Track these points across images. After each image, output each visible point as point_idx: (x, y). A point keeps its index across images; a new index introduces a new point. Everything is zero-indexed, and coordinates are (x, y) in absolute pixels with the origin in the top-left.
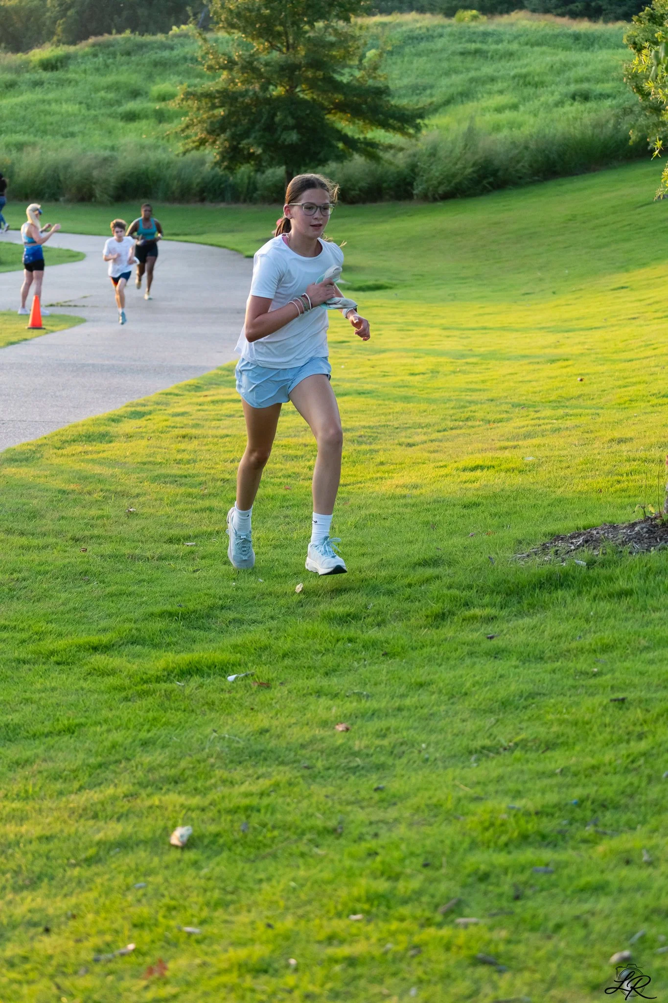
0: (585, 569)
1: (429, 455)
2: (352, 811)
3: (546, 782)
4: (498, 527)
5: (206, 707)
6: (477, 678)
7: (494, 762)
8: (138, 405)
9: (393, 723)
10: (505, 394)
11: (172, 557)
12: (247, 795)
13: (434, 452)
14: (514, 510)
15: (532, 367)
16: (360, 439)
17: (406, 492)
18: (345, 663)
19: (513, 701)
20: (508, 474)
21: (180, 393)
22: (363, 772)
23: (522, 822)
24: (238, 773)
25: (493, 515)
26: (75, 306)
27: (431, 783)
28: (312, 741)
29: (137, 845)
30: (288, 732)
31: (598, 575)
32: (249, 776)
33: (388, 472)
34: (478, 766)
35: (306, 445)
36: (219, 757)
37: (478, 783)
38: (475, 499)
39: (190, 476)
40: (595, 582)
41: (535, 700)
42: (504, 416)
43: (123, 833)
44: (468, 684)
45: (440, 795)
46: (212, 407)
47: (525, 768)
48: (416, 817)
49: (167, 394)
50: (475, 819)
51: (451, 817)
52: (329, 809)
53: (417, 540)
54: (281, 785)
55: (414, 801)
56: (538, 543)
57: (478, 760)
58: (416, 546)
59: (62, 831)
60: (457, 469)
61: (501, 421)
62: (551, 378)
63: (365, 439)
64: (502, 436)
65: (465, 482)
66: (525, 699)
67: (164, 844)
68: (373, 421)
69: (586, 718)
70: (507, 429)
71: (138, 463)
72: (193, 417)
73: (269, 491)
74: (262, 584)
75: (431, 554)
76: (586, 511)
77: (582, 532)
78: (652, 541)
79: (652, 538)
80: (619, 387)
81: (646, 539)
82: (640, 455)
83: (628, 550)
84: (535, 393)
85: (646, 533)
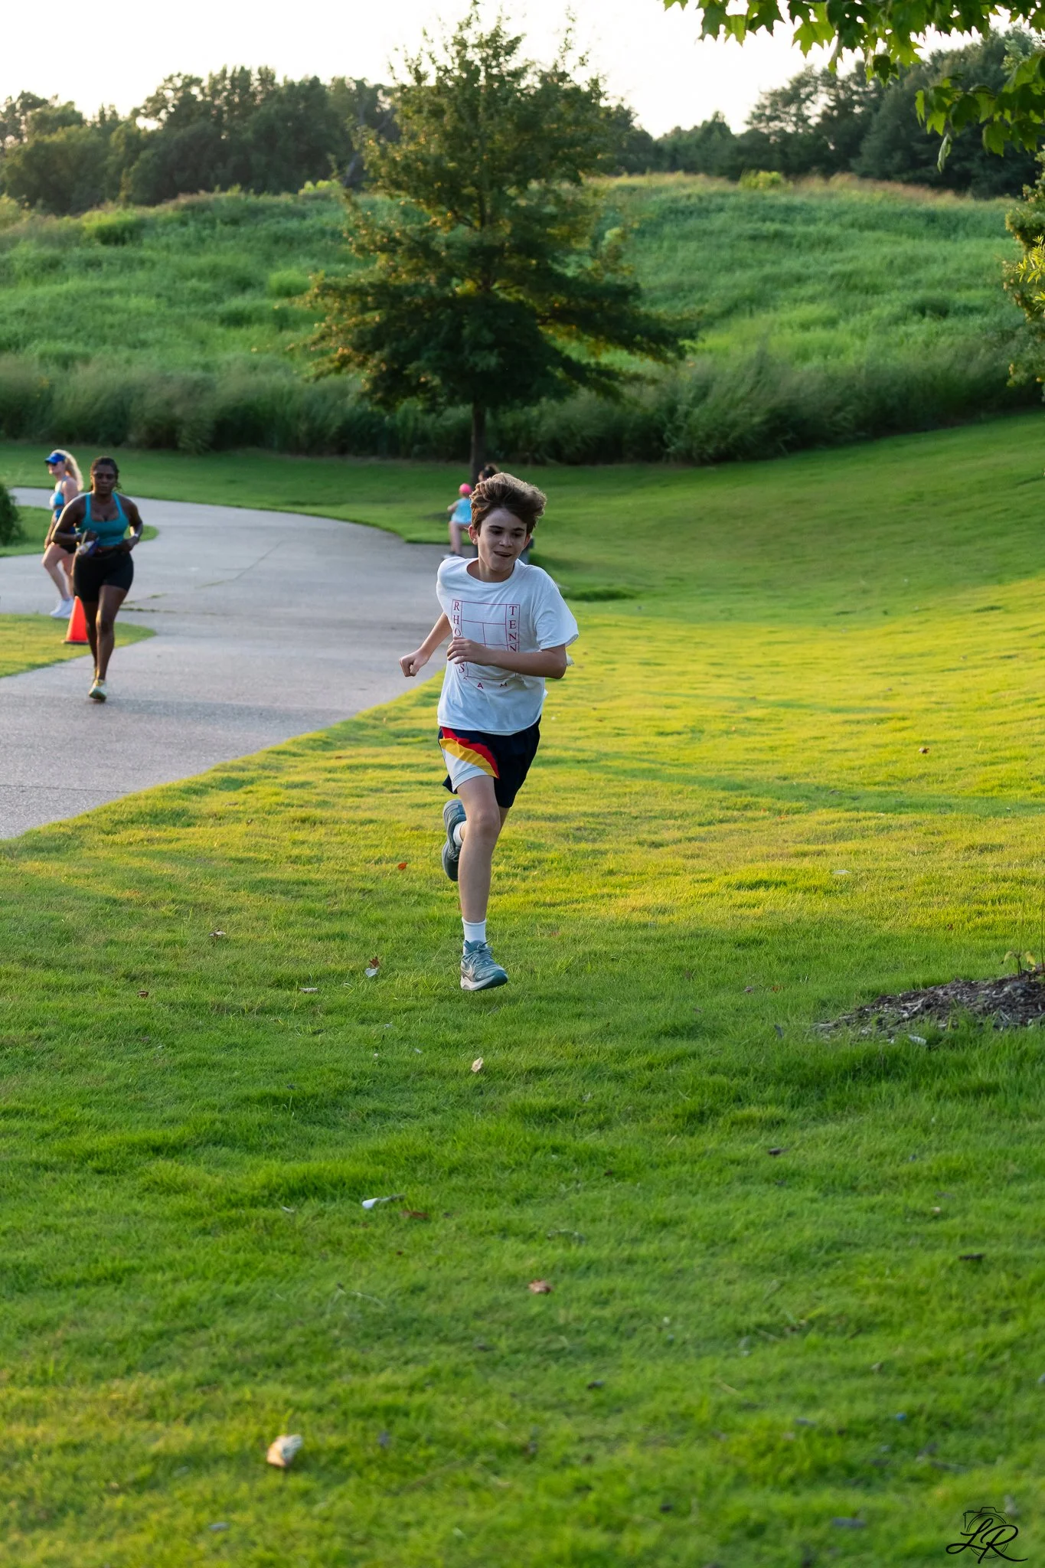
0: (924, 1050)
1: (685, 861)
2: (551, 1420)
3: (856, 1383)
4: (791, 979)
5: (328, 1248)
6: (752, 1216)
7: (776, 1350)
8: (233, 768)
9: (619, 1282)
10: (806, 770)
11: (281, 1010)
12: (389, 1389)
13: (693, 857)
14: (816, 953)
15: (848, 728)
16: (578, 833)
17: (648, 918)
18: (547, 1185)
19: (808, 1254)
20: (808, 896)
21: (299, 751)
22: (571, 1359)
23: (818, 1444)
24: (376, 1354)
25: (783, 960)
26: (140, 610)
27: (676, 1379)
28: (494, 1307)
29: (216, 1461)
30: (456, 1291)
31: (945, 1059)
32: (392, 1359)
33: (621, 886)
34: (750, 1355)
36: (346, 1327)
37: (750, 1382)
38: (755, 934)
39: (311, 883)
40: (939, 1070)
41: (842, 1254)
42: (802, 804)
43: (193, 1443)
44: (738, 1226)
45: (691, 1398)
46: (347, 775)
47: (824, 1360)
48: (652, 1433)
49: (279, 753)
50: (744, 1438)
51: (708, 1434)
52: (516, 1415)
53: (663, 994)
54: (443, 1375)
55: (648, 1407)
56: (852, 1007)
57: (750, 1346)
58: (661, 1006)
59: (98, 1436)
60: (729, 885)
61: (798, 811)
62: (878, 746)
63: (586, 834)
64: (800, 835)
65: (741, 906)
66: (827, 1252)
67: (257, 1461)
68: (599, 806)
69: (921, 1286)
70: (807, 825)
71: (231, 859)
72: (318, 791)
73: (435, 911)
74: (419, 1056)
75: (685, 1019)
76: (927, 958)
77: (921, 990)
78: (1030, 1009)
79: (1030, 1004)
80: (984, 764)
81: (1020, 1005)
82: (1013, 872)
83: (993, 1022)
84: (852, 769)
85: (1021, 996)
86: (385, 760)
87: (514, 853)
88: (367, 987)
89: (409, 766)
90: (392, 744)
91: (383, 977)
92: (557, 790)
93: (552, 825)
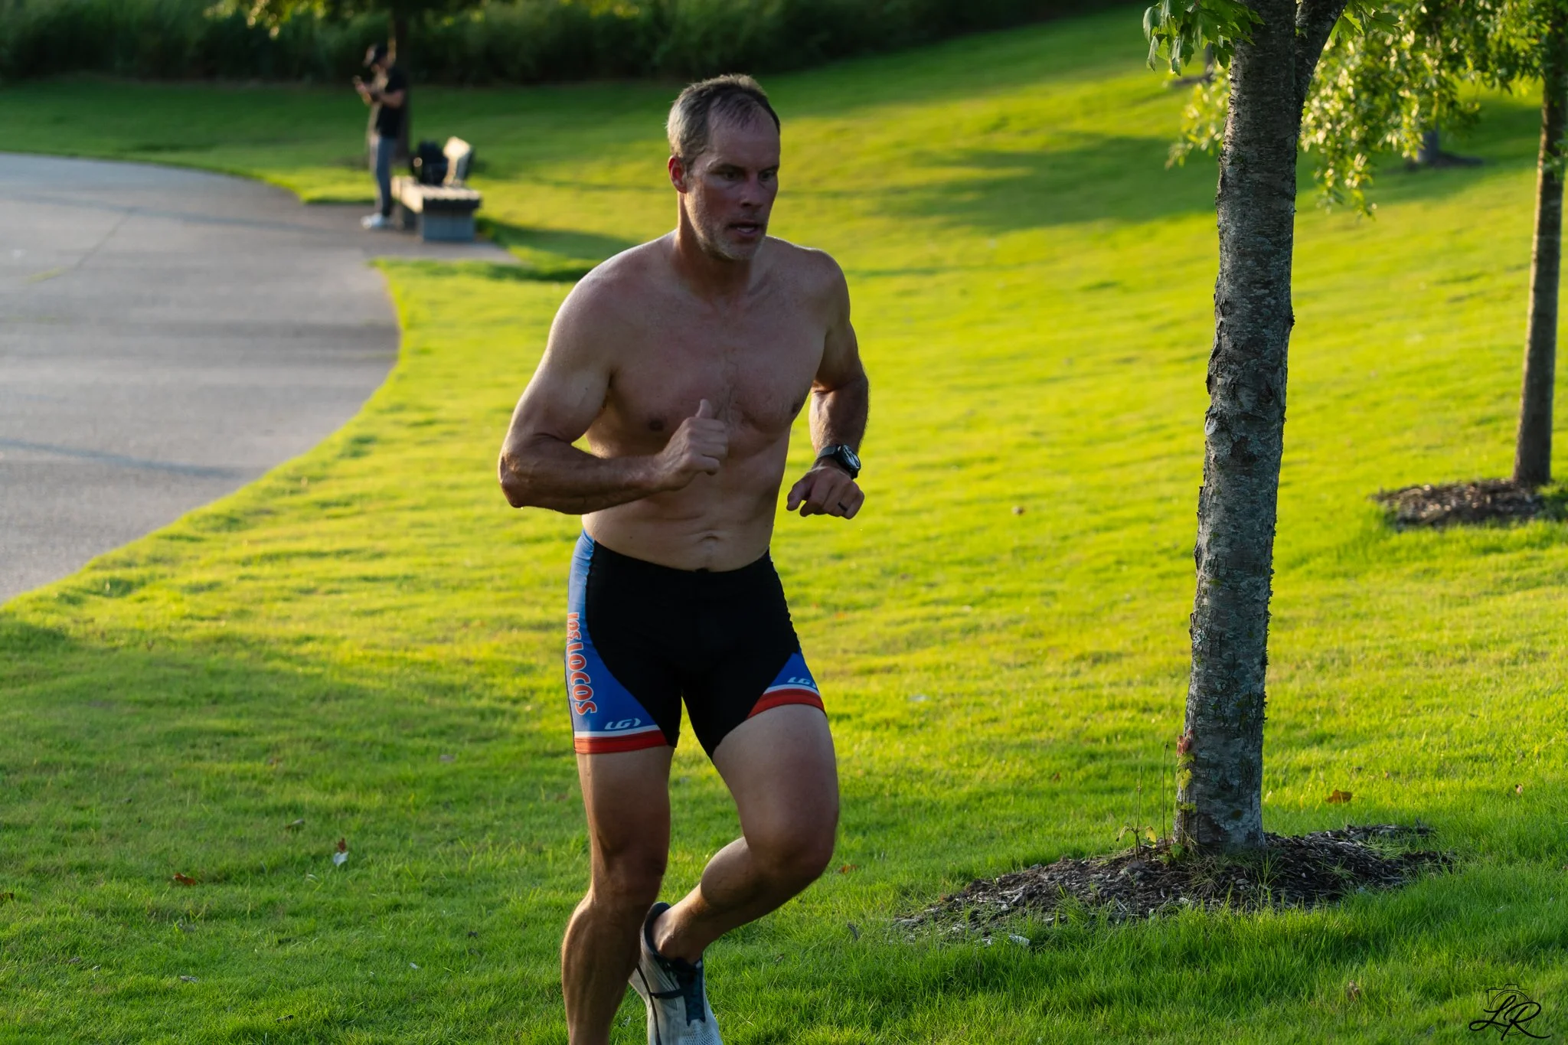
0: (1027, 954)
4: (864, 855)
8: (115, 564)
11: (233, 914)
14: (890, 819)
15: (920, 476)
20: (878, 733)
21: (199, 535)
25: (853, 830)
31: (1052, 963)
35: (468, 662)
39: (245, 735)
40: (1045, 976)
42: (863, 597)
46: (267, 570)
49: (172, 538)
56: (940, 898)
61: (855, 607)
62: (959, 503)
64: (862, 641)
70: (872, 628)
71: (136, 702)
72: (233, 594)
73: (407, 770)
74: (417, 973)
76: (1029, 822)
77: (1023, 871)
78: (1152, 895)
79: (1152, 889)
80: (1097, 530)
81: (1140, 891)
82: (1135, 694)
83: (1108, 914)
84: (928, 539)
85: (1141, 879)
86: (312, 544)
87: (498, 680)
88: (337, 880)
89: (347, 552)
90: (317, 519)
91: (354, 865)
92: (545, 583)
93: (542, 636)
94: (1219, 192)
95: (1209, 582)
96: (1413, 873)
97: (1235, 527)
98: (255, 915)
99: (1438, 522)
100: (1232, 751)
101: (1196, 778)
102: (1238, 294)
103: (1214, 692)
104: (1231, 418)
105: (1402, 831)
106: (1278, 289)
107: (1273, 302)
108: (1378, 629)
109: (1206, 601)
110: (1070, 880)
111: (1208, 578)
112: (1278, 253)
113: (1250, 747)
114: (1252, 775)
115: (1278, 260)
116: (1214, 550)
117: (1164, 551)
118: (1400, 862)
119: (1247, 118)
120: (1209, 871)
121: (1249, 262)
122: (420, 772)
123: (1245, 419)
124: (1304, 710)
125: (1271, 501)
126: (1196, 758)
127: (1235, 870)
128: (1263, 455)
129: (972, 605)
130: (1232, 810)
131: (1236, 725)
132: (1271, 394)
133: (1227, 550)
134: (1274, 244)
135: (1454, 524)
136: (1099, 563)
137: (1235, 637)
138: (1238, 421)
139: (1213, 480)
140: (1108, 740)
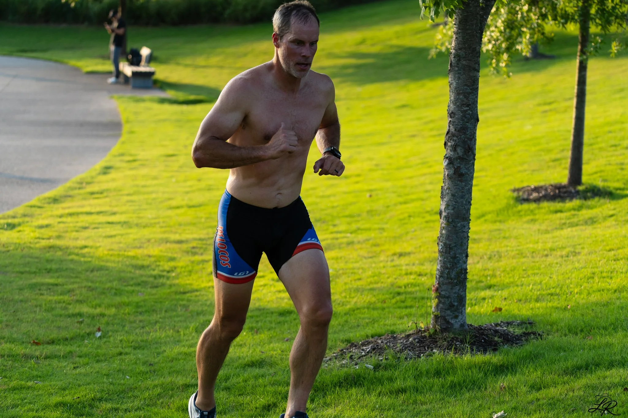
0: (372, 372)
8: (9, 217)
11: (56, 357)
16: (194, 250)
21: (42, 205)
31: (382, 376)
35: (149, 256)
38: (288, 307)
39: (60, 285)
40: (380, 381)
46: (69, 219)
49: (31, 207)
53: (245, 344)
56: (337, 350)
58: (245, 349)
60: (273, 280)
62: (345, 193)
63: (197, 250)
65: (280, 292)
71: (17, 272)
72: (56, 229)
73: (125, 299)
74: (129, 380)
75: (258, 358)
76: (373, 320)
77: (371, 339)
78: (422, 349)
79: (422, 346)
80: (401, 203)
81: (417, 347)
82: (416, 269)
83: (405, 356)
84: (333, 207)
85: (418, 342)
86: (87, 209)
87: (161, 263)
88: (97, 343)
89: (101, 212)
90: (90, 199)
91: (104, 337)
92: (180, 225)
93: (179, 246)
94: (449, 68)
95: (445, 224)
96: (527, 340)
97: (455, 202)
98: (65, 357)
99: (537, 200)
100: (454, 291)
101: (440, 302)
102: (457, 109)
103: (447, 268)
104: (454, 159)
105: (522, 323)
106: (473, 107)
107: (471, 112)
108: (513, 243)
109: (444, 232)
110: (390, 343)
111: (445, 223)
112: (473, 93)
113: (461, 290)
114: (462, 301)
115: (473, 96)
116: (447, 211)
117: (428, 212)
118: (521, 336)
119: (460, 39)
120: (445, 339)
121: (461, 97)
122: (130, 299)
123: (459, 159)
124: (483, 275)
125: (470, 192)
126: (440, 294)
127: (455, 339)
128: (466, 173)
129: (351, 233)
130: (454, 315)
131: (455, 281)
132: (470, 149)
133: (452, 211)
134: (471, 89)
135: (543, 201)
136: (401, 217)
137: (455, 246)
138: (457, 160)
139: (447, 184)
140: (405, 287)
